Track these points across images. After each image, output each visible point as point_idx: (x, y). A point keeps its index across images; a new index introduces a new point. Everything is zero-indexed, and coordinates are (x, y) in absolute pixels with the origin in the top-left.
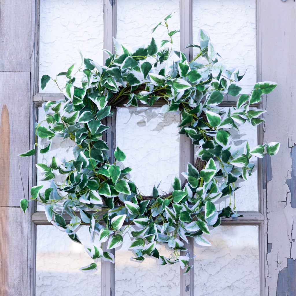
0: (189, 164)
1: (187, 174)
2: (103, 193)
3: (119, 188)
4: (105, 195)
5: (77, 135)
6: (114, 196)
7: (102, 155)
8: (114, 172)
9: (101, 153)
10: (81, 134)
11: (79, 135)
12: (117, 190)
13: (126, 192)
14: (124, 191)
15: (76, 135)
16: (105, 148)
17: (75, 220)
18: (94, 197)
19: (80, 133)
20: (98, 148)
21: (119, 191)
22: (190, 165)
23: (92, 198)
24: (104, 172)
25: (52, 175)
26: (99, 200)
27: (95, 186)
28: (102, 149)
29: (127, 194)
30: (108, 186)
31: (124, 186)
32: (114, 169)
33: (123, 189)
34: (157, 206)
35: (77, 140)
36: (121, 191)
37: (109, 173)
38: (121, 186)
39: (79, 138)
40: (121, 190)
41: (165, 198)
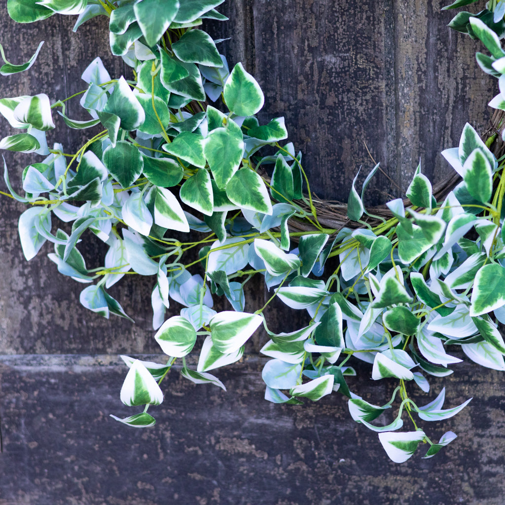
0: (468, 127)
1: (460, 156)
2: (192, 200)
3: (237, 190)
4: (196, 206)
5: (117, 24)
6: (225, 209)
7: (199, 81)
8: (221, 155)
9: (197, 76)
10: (128, 24)
11: (122, 25)
12: (232, 197)
13: (257, 207)
14: (252, 204)
15: (115, 21)
16: (209, 59)
17: (120, 250)
18: (166, 210)
19: (126, 19)
20: (188, 59)
21: (236, 200)
22: (470, 131)
23: (161, 211)
24: (190, 148)
25: (31, 142)
26: (179, 219)
27: (173, 173)
28: (200, 61)
29: (261, 212)
30: (207, 180)
31: (253, 188)
32: (221, 143)
33: (249, 198)
34: (358, 246)
35: (117, 40)
36: (243, 203)
37: (204, 156)
38: (242, 188)
39: (122, 32)
40: (242, 198)
41: (385, 222)
